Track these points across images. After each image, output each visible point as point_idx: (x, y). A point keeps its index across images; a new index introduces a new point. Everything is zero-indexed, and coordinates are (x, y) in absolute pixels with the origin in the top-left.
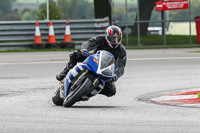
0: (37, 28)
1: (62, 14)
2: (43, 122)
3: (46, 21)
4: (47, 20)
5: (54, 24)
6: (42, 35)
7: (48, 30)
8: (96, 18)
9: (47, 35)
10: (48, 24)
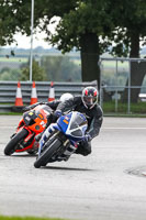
0: (19, 90)
1: (45, 75)
2: (24, 193)
3: (28, 82)
4: (30, 82)
5: (37, 85)
6: (24, 97)
7: (30, 92)
8: (83, 81)
9: (29, 97)
10: (30, 85)
